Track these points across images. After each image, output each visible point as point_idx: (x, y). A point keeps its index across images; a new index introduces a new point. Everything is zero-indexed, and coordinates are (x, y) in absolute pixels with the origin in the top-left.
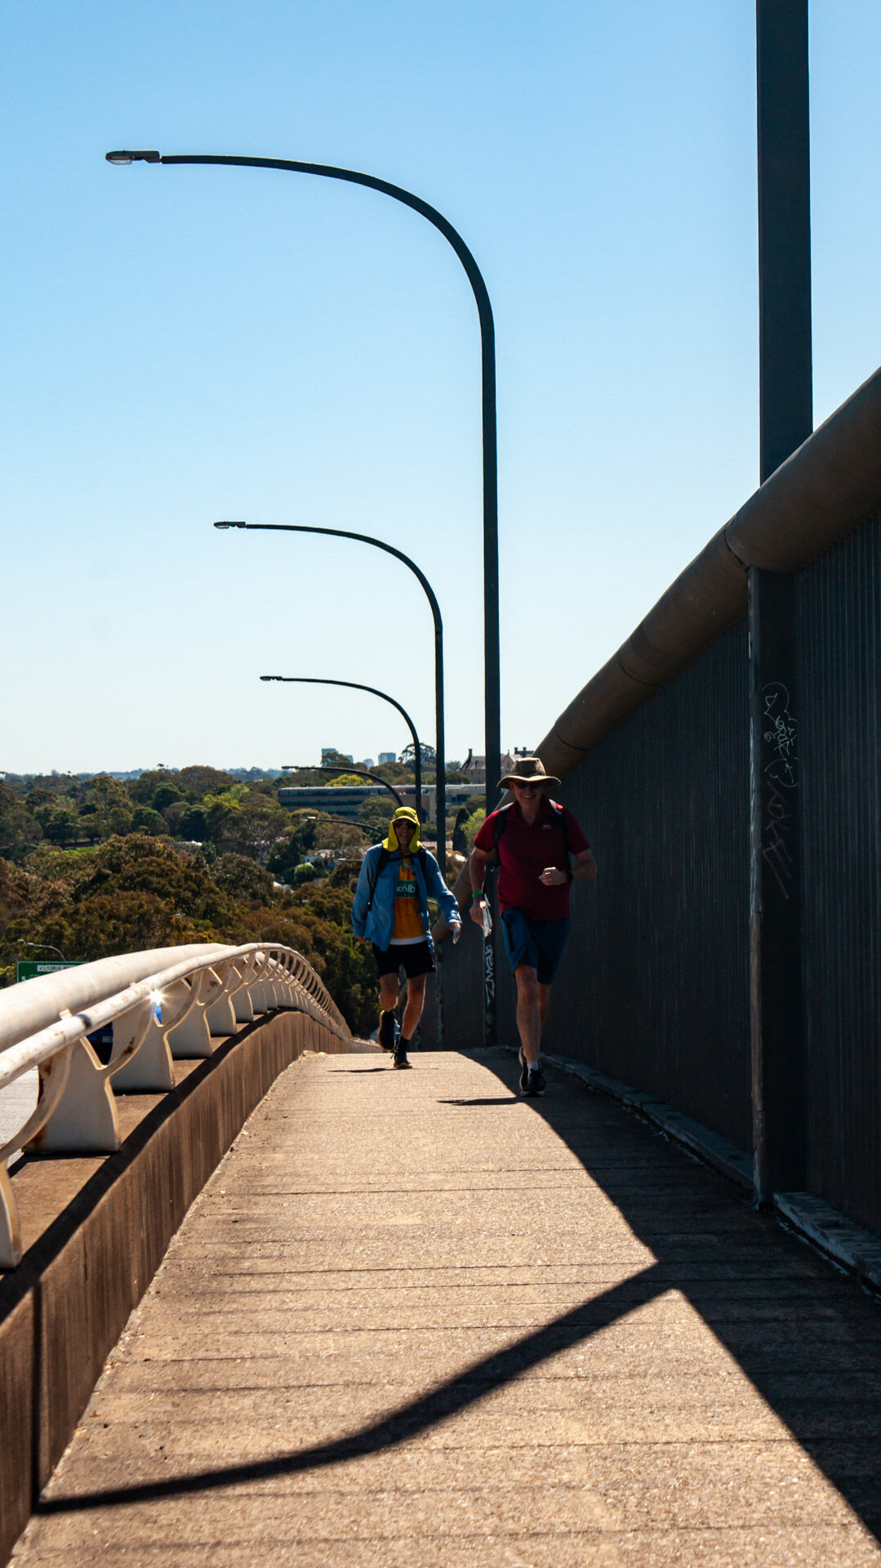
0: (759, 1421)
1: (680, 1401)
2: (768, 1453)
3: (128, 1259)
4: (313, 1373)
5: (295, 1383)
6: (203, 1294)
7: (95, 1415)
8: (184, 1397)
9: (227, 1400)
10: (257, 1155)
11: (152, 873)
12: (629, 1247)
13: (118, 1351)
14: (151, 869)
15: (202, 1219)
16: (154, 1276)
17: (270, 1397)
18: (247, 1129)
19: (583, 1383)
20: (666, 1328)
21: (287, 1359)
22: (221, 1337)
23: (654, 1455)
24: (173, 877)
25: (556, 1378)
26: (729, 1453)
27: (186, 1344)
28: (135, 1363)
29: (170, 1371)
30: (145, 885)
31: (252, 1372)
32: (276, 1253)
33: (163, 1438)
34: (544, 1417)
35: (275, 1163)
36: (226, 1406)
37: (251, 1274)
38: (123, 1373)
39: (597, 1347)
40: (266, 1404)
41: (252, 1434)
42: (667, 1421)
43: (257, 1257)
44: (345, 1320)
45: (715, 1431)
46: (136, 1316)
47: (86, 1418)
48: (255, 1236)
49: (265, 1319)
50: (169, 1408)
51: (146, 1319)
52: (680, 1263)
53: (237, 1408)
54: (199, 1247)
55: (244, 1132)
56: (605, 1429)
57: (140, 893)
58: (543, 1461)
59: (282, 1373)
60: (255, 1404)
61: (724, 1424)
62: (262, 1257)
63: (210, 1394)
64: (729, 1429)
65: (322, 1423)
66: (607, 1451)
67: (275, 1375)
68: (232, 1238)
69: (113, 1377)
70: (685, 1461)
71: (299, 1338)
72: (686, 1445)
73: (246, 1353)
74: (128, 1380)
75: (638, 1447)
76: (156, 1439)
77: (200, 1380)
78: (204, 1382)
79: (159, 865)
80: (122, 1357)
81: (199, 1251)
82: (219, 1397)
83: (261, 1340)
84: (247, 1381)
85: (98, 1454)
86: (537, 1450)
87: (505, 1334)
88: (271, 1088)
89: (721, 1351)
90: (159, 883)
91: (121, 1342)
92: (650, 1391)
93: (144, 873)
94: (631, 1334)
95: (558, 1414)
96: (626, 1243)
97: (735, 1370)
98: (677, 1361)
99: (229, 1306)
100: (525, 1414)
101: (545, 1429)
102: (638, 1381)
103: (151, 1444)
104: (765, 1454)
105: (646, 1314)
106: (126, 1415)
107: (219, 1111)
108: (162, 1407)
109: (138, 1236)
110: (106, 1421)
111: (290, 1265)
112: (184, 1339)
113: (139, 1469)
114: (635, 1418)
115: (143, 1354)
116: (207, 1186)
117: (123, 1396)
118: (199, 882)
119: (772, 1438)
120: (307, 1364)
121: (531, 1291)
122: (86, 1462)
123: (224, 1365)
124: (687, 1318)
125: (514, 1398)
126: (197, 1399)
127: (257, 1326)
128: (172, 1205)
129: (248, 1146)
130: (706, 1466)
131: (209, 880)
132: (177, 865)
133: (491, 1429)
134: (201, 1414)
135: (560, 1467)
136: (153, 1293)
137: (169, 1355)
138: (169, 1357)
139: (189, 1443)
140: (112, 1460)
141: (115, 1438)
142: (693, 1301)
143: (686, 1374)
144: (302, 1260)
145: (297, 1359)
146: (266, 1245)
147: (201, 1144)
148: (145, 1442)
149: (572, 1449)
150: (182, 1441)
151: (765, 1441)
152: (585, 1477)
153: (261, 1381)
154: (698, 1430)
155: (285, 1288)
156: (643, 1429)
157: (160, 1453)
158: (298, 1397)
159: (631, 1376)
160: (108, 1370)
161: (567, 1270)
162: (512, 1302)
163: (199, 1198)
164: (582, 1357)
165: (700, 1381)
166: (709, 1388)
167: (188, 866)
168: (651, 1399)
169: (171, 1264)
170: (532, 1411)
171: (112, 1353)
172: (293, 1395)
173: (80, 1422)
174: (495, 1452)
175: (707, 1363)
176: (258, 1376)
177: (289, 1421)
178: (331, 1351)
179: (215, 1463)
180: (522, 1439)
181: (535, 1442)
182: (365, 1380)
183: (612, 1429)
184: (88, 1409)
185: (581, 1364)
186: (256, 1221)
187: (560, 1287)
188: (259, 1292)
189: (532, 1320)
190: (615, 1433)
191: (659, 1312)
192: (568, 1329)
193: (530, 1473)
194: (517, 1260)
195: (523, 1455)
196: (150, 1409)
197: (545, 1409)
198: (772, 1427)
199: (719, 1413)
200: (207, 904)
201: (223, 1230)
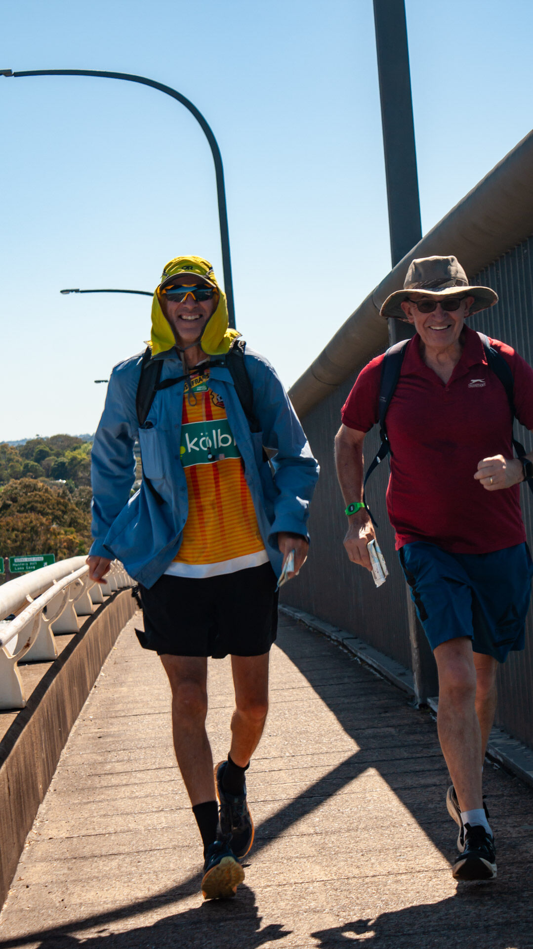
0: (429, 857)
1: (379, 846)
2: (436, 879)
3: (35, 774)
4: (153, 841)
5: (142, 849)
6: (83, 789)
7: (21, 879)
8: (75, 862)
9: (101, 863)
10: (111, 690)
11: (37, 502)
12: (342, 740)
13: (32, 834)
14: (36, 499)
15: (80, 737)
16: (52, 779)
17: (128, 860)
18: (103, 672)
19: (319, 837)
20: (367, 795)
21: (136, 832)
22: (95, 819)
23: (366, 886)
24: (49, 503)
25: (303, 835)
26: (412, 881)
27: (74, 826)
28: (44, 840)
29: (65, 845)
30: (33, 509)
31: (116, 843)
32: (126, 758)
33: (63, 892)
34: (297, 863)
35: (122, 694)
36: (101, 867)
37: (111, 774)
38: (36, 848)
39: (327, 812)
40: (126, 865)
41: (118, 886)
42: (373, 861)
43: (114, 762)
44: (171, 803)
45: (402, 866)
46: (42, 808)
47: (15, 882)
48: (113, 747)
49: (122, 805)
50: (66, 871)
51: (48, 810)
52: (373, 749)
53: (108, 869)
54: (79, 756)
55: (102, 674)
56: (335, 868)
57: (30, 514)
58: (298, 894)
59: (134, 842)
60: (119, 865)
61: (407, 860)
62: (118, 761)
63: (91, 860)
64: (412, 864)
65: (160, 876)
66: (337, 884)
67: (130, 844)
68: (99, 749)
69: (31, 851)
70: (386, 888)
71: (143, 816)
72: (385, 877)
73: (111, 830)
74: (40, 853)
75: (356, 880)
76: (59, 894)
77: (84, 850)
78: (86, 851)
79: (40, 496)
80: (35, 837)
81: (79, 760)
82: (96, 862)
83: (120, 819)
84: (113, 849)
85: (23, 907)
86: (294, 887)
87: (269, 806)
88: (117, 641)
89: (403, 809)
90: (41, 507)
91: (34, 827)
92: (361, 840)
93: (32, 502)
94: (347, 801)
95: (305, 860)
96: (339, 737)
97: (413, 822)
98: (376, 818)
99: (99, 797)
100: (285, 861)
101: (298, 872)
102: (353, 833)
103: (56, 898)
104: (434, 880)
105: (355, 786)
106: (40, 877)
107: (86, 665)
108: (61, 870)
109: (41, 756)
110: (28, 883)
111: (136, 766)
112: (73, 822)
113: (49, 915)
114: (353, 860)
115: (48, 835)
116: (81, 714)
117: (37, 865)
118: (66, 505)
119: (438, 868)
120: (149, 835)
121: (284, 775)
122: (16, 913)
123: (98, 838)
124: (380, 787)
125: (278, 850)
126: (82, 864)
127: (117, 810)
128: (60, 732)
129: (105, 683)
130: (399, 891)
131: (71, 504)
132: (51, 496)
133: (266, 873)
134: (86, 875)
135: (308, 897)
136: (52, 791)
137: (64, 834)
138: (64, 835)
139: (79, 895)
140: (33, 910)
141: (33, 895)
142: (384, 775)
143: (382, 826)
144: (142, 762)
145: (143, 832)
146: (120, 752)
147: (76, 689)
148: (52, 896)
149: (316, 884)
150: (75, 894)
151: (433, 871)
152: (325, 903)
153: (122, 849)
154: (392, 866)
155: (133, 782)
156: (358, 867)
157: (62, 904)
158: (145, 858)
159: (349, 830)
160: (27, 847)
161: (305, 758)
162: (273, 783)
163: (77, 722)
164: (317, 819)
165: (391, 831)
166: (397, 836)
167: (58, 496)
168: (362, 846)
169: (62, 769)
170: (290, 859)
171: (29, 835)
172: (142, 857)
173: (11, 885)
174: (269, 889)
175: (394, 818)
176: (120, 845)
177: (140, 876)
178: (164, 825)
179: (96, 908)
180: (284, 880)
181: (292, 881)
182: (186, 844)
183: (339, 869)
184: (16, 875)
185: (317, 824)
186: (112, 736)
187: (301, 770)
188: (117, 786)
189: (286, 795)
190: (341, 871)
191: (363, 785)
192: (308, 800)
193: (291, 903)
194: (274, 754)
195: (285, 890)
196: (55, 872)
197: (297, 857)
198: (437, 861)
199: (404, 853)
200: (72, 519)
201: (93, 744)
